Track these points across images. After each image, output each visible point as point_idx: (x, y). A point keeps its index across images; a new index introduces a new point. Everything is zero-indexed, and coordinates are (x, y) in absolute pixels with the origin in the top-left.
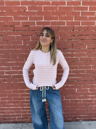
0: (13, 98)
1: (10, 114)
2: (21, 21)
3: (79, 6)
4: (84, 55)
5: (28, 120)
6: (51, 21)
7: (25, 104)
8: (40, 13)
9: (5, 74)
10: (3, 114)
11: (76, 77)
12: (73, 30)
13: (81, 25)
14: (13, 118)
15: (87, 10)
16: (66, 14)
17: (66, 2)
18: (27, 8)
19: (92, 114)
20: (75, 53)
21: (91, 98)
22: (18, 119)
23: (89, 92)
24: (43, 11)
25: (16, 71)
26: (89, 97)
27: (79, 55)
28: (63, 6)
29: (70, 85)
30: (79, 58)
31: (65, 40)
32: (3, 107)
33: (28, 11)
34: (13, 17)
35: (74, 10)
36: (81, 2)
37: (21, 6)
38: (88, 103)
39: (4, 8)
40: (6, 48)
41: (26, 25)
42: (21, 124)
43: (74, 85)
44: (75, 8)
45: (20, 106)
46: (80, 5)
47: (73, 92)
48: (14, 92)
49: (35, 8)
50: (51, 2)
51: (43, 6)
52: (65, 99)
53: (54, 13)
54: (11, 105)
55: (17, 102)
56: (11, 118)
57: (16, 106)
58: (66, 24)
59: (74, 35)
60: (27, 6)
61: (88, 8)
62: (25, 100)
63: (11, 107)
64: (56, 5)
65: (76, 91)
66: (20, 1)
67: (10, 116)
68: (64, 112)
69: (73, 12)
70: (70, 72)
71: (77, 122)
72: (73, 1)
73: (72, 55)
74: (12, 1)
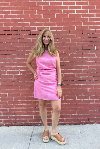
0: (26, 97)
1: (21, 116)
2: (36, 27)
4: (94, 55)
5: (39, 122)
6: (62, 26)
8: (53, 20)
9: (20, 74)
10: (15, 115)
11: (87, 77)
12: (83, 34)
13: (89, 29)
14: (25, 120)
15: (94, 17)
16: (75, 20)
17: (76, 11)
18: (42, 16)
20: (84, 54)
22: (30, 121)
24: (55, 18)
27: (89, 56)
28: (72, 14)
29: (81, 85)
30: (89, 58)
31: (76, 42)
32: (16, 107)
33: (42, 18)
34: (30, 23)
35: (83, 16)
36: (89, 10)
37: (37, 14)
39: (22, 16)
40: (22, 50)
41: (41, 30)
42: (33, 127)
43: (85, 84)
44: (83, 15)
45: (32, 107)
46: (88, 13)
48: (27, 91)
49: (49, 16)
50: (62, 11)
51: (55, 14)
52: (77, 99)
53: (65, 20)
54: (24, 105)
55: (30, 102)
56: (23, 119)
57: (29, 106)
58: (76, 29)
59: (83, 38)
60: (42, 14)
61: (95, 14)
63: (23, 108)
64: (67, 13)
65: (88, 90)
66: (36, 10)
67: (22, 118)
68: (77, 114)
69: (82, 18)
70: (81, 71)
71: (91, 125)
72: (82, 9)
73: (82, 56)
74: (29, 10)
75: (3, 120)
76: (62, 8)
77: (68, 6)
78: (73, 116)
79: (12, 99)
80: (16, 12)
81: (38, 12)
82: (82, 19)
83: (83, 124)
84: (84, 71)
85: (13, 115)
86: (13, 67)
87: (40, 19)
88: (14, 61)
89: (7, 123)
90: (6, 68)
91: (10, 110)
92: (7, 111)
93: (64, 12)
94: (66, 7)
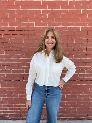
1: (26, 111)
2: (41, 27)
5: (42, 117)
6: (67, 27)
8: (58, 19)
9: (24, 73)
10: (20, 111)
11: (89, 77)
12: (87, 35)
16: (81, 21)
17: (82, 11)
20: (88, 55)
24: (61, 18)
28: (78, 14)
29: (83, 84)
31: (80, 43)
32: (20, 103)
33: (48, 18)
34: (35, 23)
35: (88, 17)
37: (42, 14)
39: (27, 16)
40: (26, 50)
43: (87, 84)
47: (86, 91)
49: (54, 16)
50: (68, 11)
51: (61, 14)
52: (78, 97)
53: (70, 20)
58: (81, 30)
59: (88, 39)
60: (47, 14)
64: (73, 13)
65: (89, 89)
66: (42, 10)
67: (26, 113)
68: (77, 110)
69: (88, 19)
70: (84, 72)
71: (89, 121)
72: (88, 9)
73: (86, 57)
74: (34, 9)
75: (9, 114)
76: (68, 7)
77: (74, 6)
78: (73, 112)
79: (17, 96)
80: (21, 12)
81: (44, 12)
83: (82, 119)
84: (87, 72)
85: (19, 110)
86: (18, 66)
87: (44, 19)
88: (19, 61)
89: (13, 117)
90: (11, 68)
91: (15, 106)
92: (13, 107)
93: (70, 12)
94: (72, 7)
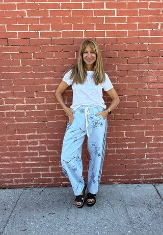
0: (8, 147)
1: (3, 174)
2: (17, 32)
3: (101, 9)
4: (114, 80)
5: (32, 183)
6: (61, 31)
7: (26, 157)
8: (45, 19)
13: (106, 36)
14: (9, 180)
15: (115, 15)
16: (83, 21)
17: (83, 4)
18: (26, 13)
19: (132, 172)
21: (130, 146)
22: (17, 181)
23: (125, 137)
24: (49, 17)
25: (12, 105)
26: (126, 146)
28: (78, 9)
33: (27, 17)
34: (6, 25)
35: (95, 15)
36: (105, 4)
37: (16, 10)
38: (126, 155)
41: (26, 38)
42: (21, 190)
44: (96, 13)
45: (19, 161)
46: (103, 8)
48: (9, 138)
49: (38, 13)
50: (61, 5)
51: (49, 10)
53: (65, 20)
54: (6, 159)
55: (15, 154)
56: (6, 180)
57: (13, 160)
58: (84, 36)
60: (25, 10)
61: (116, 11)
62: (27, 151)
63: (5, 163)
64: (69, 8)
66: (16, 3)
67: (4, 178)
69: (94, 17)
71: (109, 186)
72: (93, 2)
74: (3, 3)
81: (19, 6)
82: (94, 20)
87: (22, 19)
93: (64, 6)
